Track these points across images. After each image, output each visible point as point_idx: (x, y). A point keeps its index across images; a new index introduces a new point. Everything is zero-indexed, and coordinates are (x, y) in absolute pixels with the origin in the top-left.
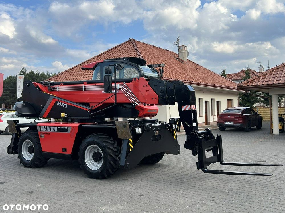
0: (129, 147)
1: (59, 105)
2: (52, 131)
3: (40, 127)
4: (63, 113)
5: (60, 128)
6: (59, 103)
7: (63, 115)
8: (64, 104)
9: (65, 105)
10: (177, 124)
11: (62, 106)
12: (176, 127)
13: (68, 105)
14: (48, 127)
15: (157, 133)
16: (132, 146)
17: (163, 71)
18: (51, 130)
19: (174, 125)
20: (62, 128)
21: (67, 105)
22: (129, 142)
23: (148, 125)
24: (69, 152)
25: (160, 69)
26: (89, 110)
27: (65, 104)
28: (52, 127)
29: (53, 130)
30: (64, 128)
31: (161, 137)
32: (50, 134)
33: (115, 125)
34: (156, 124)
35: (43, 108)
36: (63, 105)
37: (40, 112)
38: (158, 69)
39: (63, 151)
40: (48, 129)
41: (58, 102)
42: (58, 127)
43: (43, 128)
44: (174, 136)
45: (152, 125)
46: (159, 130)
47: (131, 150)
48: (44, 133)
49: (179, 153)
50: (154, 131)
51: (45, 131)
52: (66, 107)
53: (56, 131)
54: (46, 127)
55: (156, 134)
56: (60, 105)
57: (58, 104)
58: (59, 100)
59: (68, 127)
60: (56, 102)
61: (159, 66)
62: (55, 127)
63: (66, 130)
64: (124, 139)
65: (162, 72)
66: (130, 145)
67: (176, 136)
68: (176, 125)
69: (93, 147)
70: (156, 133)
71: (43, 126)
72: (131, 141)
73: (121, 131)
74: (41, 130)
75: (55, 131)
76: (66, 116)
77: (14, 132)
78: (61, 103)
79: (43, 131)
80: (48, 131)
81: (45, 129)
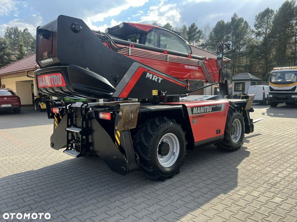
1: (149, 78)
2: (207, 112)
3: (192, 108)
4: (155, 91)
7: (155, 93)
8: (157, 77)
9: (158, 80)
11: (153, 79)
13: (162, 79)
14: (201, 107)
18: (205, 112)
20: (216, 106)
21: (160, 79)
26: (187, 87)
27: (158, 77)
28: (206, 107)
29: (208, 111)
30: (218, 106)
32: (204, 116)
36: (155, 78)
40: (202, 110)
41: (148, 74)
42: (213, 106)
43: (195, 110)
48: (197, 117)
51: (198, 113)
52: (160, 82)
53: (210, 111)
54: (199, 108)
56: (151, 78)
57: (147, 77)
58: (148, 70)
59: (221, 105)
62: (209, 106)
64: (247, 110)
71: (195, 107)
74: (192, 114)
75: (209, 112)
76: (164, 95)
77: (127, 128)
78: (151, 75)
79: (196, 114)
80: (201, 113)
81: (199, 111)
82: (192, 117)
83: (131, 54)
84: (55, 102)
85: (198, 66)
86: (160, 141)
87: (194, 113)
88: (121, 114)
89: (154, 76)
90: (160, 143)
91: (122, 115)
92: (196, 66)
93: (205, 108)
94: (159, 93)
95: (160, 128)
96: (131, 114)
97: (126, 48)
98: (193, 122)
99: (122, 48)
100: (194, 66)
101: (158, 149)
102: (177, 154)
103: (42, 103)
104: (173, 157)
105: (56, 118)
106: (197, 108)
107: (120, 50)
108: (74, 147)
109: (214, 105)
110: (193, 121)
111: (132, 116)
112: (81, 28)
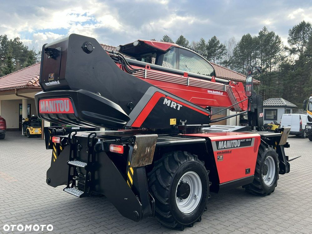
1: (166, 105)
4: (173, 120)
6: (167, 102)
7: (173, 122)
8: (175, 104)
9: (177, 106)
11: (171, 106)
13: (182, 106)
14: (228, 141)
18: (233, 147)
20: (245, 140)
21: (180, 106)
27: (177, 103)
28: (233, 141)
29: (235, 146)
30: (247, 140)
32: (231, 151)
36: (174, 105)
40: (229, 144)
41: (166, 100)
42: (241, 140)
43: (221, 144)
48: (223, 153)
51: (225, 148)
52: (179, 109)
53: (239, 146)
57: (164, 103)
58: (166, 96)
59: (252, 139)
60: (162, 100)
62: (237, 140)
71: (221, 141)
73: (284, 137)
74: (218, 149)
75: (237, 147)
76: (183, 124)
77: (142, 165)
78: (169, 101)
79: (221, 149)
80: (228, 148)
81: (225, 146)
82: (218, 154)
83: (147, 77)
84: (55, 130)
85: (223, 91)
86: (179, 181)
87: (219, 148)
88: (136, 147)
89: (173, 103)
90: (179, 183)
91: (137, 149)
92: (221, 91)
93: (232, 143)
94: (178, 122)
95: (179, 165)
96: (147, 148)
97: (141, 70)
98: (218, 159)
99: (137, 70)
100: (218, 91)
101: (176, 191)
102: (199, 197)
103: (32, 128)
104: (194, 200)
105: (56, 148)
106: (223, 142)
107: (135, 73)
108: (77, 185)
109: (243, 139)
110: (218, 157)
111: (149, 150)
112: (94, 48)
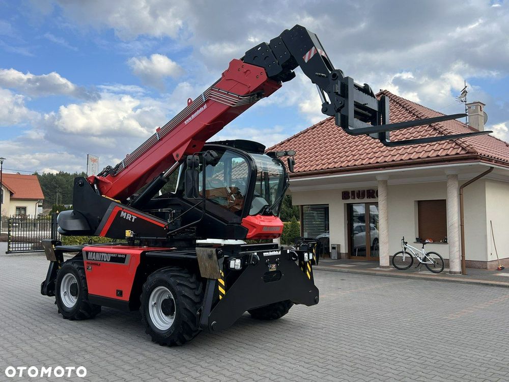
0: (217, 292)
2: (103, 261)
3: (87, 253)
4: (128, 231)
5: (114, 255)
6: (123, 214)
7: (128, 233)
8: (130, 216)
9: (132, 218)
10: (313, 253)
11: (127, 218)
12: (311, 257)
13: (136, 218)
14: (97, 254)
15: (273, 268)
16: (223, 292)
17: (293, 163)
18: (102, 259)
19: (306, 254)
20: (117, 256)
21: (134, 218)
22: (218, 283)
23: (256, 254)
24: (126, 297)
25: (288, 159)
26: (165, 227)
27: (132, 215)
28: (103, 254)
29: (105, 260)
30: (120, 256)
31: (281, 275)
32: (100, 265)
33: (195, 254)
34: (271, 252)
35: (100, 221)
36: (128, 217)
37: (96, 228)
38: (284, 159)
39: (117, 295)
40: (98, 257)
41: (122, 212)
42: (112, 255)
43: (90, 255)
44: (308, 273)
45: (264, 254)
46: (277, 263)
47: (221, 297)
48: (92, 264)
49: (316, 302)
50: (267, 264)
51: (94, 260)
52: (133, 221)
53: (108, 260)
54: (94, 253)
55: (271, 270)
56: (124, 217)
57: (121, 216)
58: (123, 209)
59: (126, 255)
60: (120, 213)
61: (286, 154)
62: (107, 253)
63: (122, 260)
64: (209, 279)
65: (291, 163)
66: (220, 289)
67: (311, 274)
68: (311, 255)
69: (161, 290)
70: (271, 268)
72: (223, 282)
73: (205, 264)
74: (87, 259)
75: (107, 261)
78: (125, 213)
79: (91, 260)
80: (97, 260)
81: (94, 258)
89: (128, 215)
93: (101, 256)
98: (88, 268)
